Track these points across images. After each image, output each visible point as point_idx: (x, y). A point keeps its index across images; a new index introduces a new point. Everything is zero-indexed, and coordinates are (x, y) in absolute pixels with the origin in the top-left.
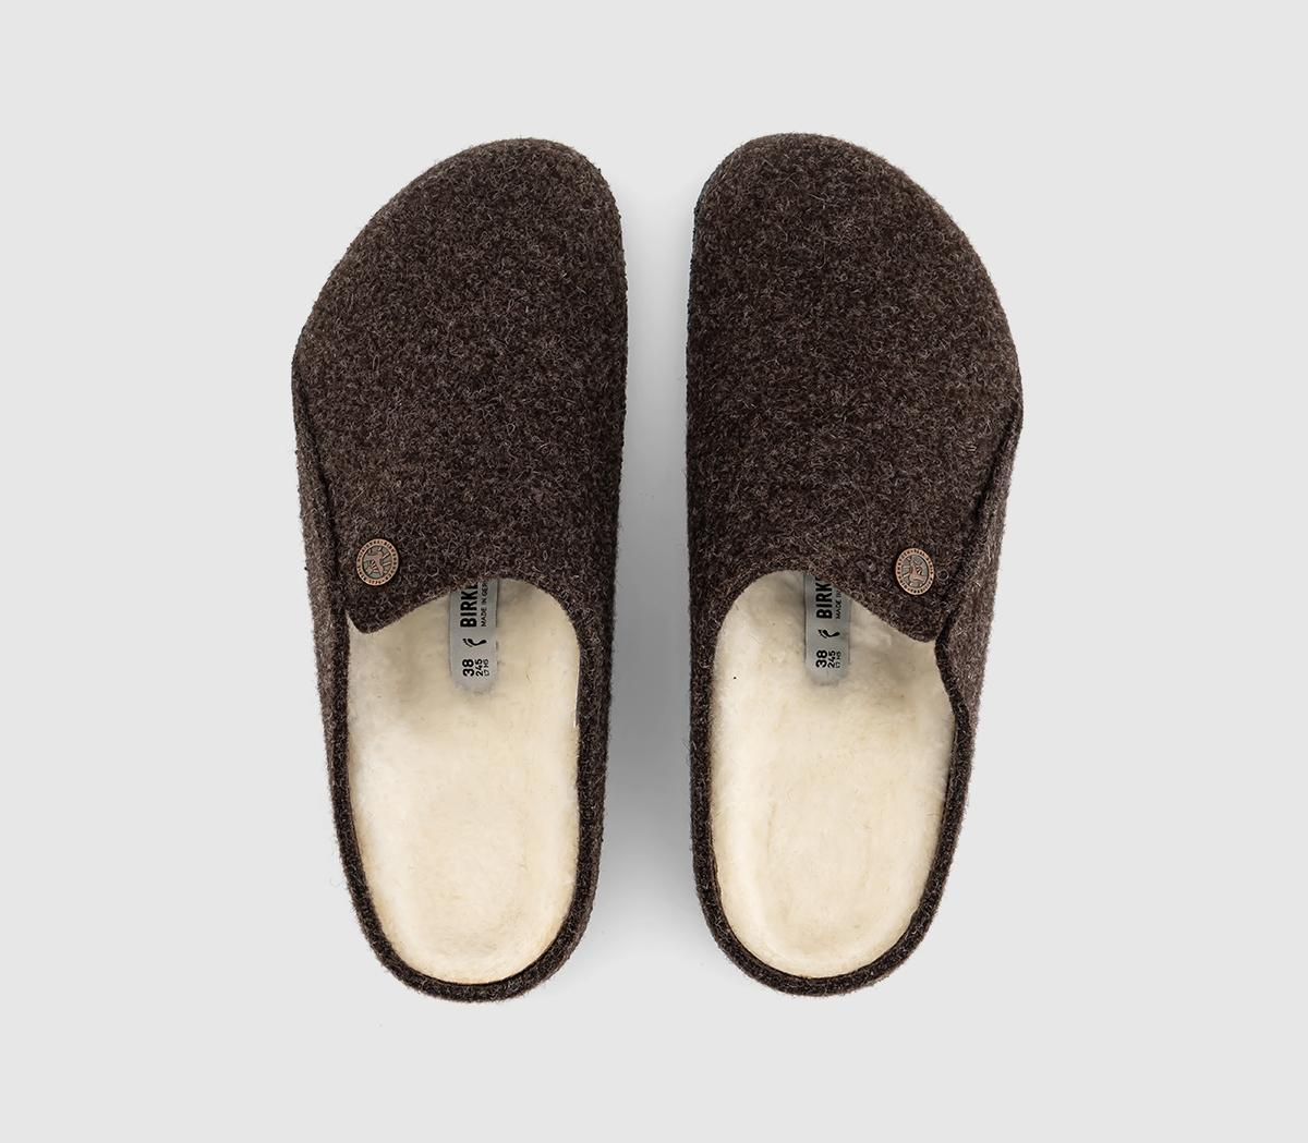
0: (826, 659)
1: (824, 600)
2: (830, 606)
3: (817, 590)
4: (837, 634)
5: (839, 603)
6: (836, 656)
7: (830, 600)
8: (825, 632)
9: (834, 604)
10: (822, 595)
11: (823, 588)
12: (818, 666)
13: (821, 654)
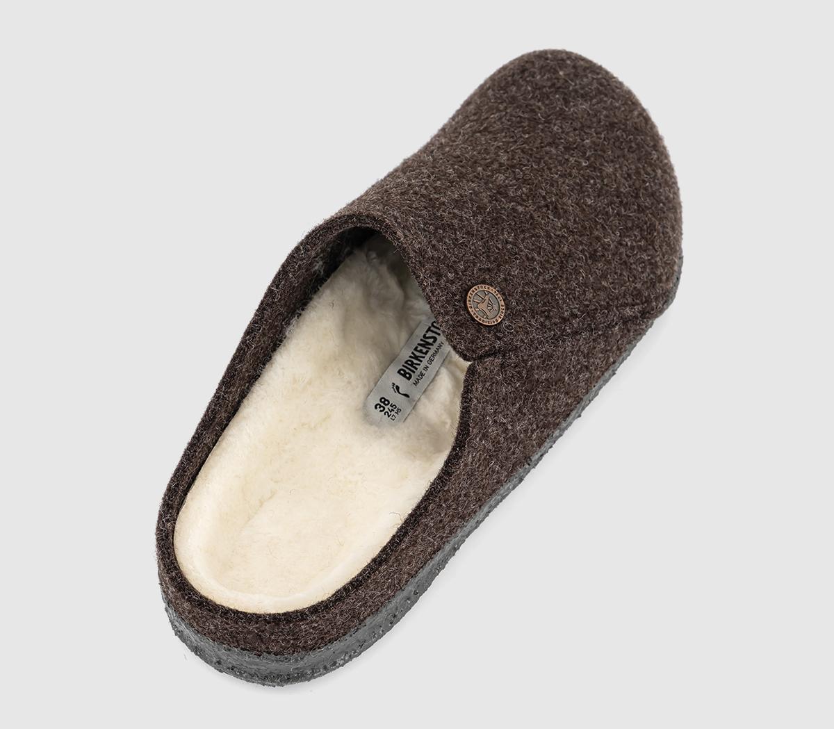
0: (386, 407)
1: (411, 365)
2: (414, 372)
3: (410, 357)
4: (407, 396)
5: (422, 374)
6: (395, 410)
7: (416, 369)
8: (398, 388)
9: (418, 372)
10: (412, 362)
11: (416, 358)
12: (376, 408)
13: (384, 401)
